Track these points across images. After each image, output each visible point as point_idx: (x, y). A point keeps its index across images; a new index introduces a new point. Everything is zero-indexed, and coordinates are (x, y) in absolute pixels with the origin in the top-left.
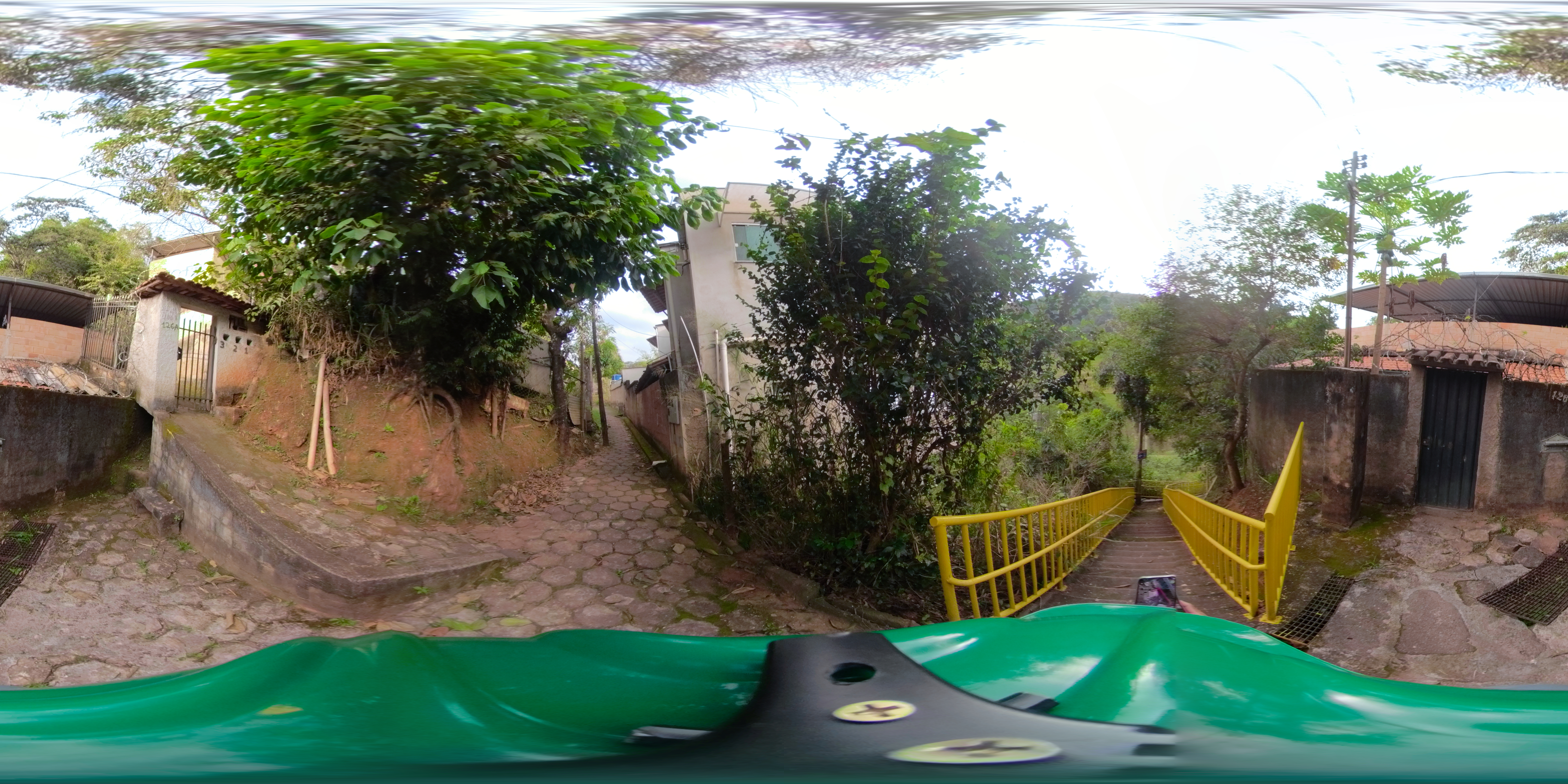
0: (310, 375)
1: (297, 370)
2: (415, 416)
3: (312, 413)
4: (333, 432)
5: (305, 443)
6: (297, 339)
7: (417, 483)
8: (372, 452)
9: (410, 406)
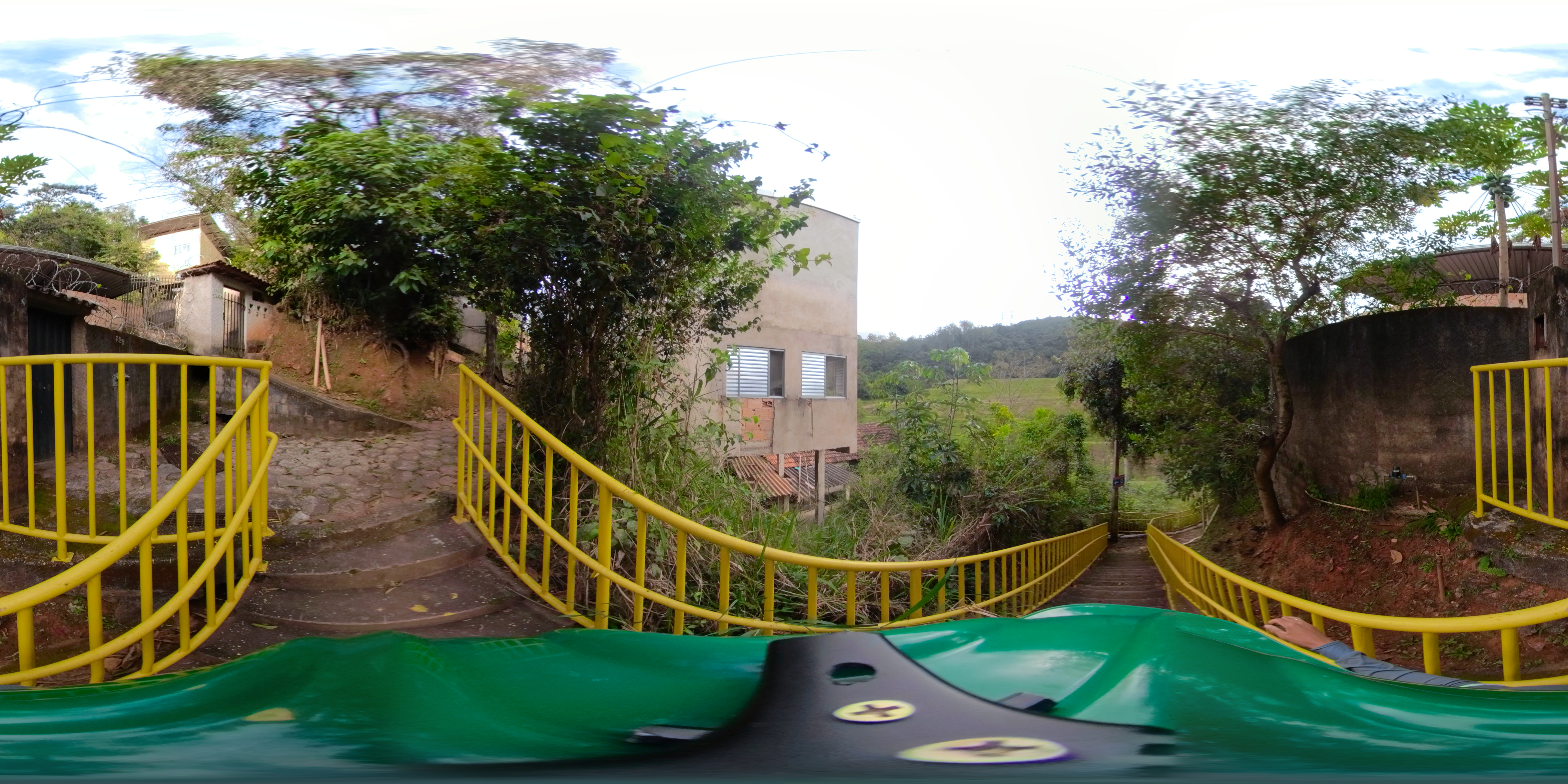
0: (311, 332)
1: (302, 329)
2: (379, 356)
3: (314, 355)
4: (329, 365)
5: (312, 372)
6: (301, 308)
7: (378, 393)
8: (352, 375)
9: (376, 350)
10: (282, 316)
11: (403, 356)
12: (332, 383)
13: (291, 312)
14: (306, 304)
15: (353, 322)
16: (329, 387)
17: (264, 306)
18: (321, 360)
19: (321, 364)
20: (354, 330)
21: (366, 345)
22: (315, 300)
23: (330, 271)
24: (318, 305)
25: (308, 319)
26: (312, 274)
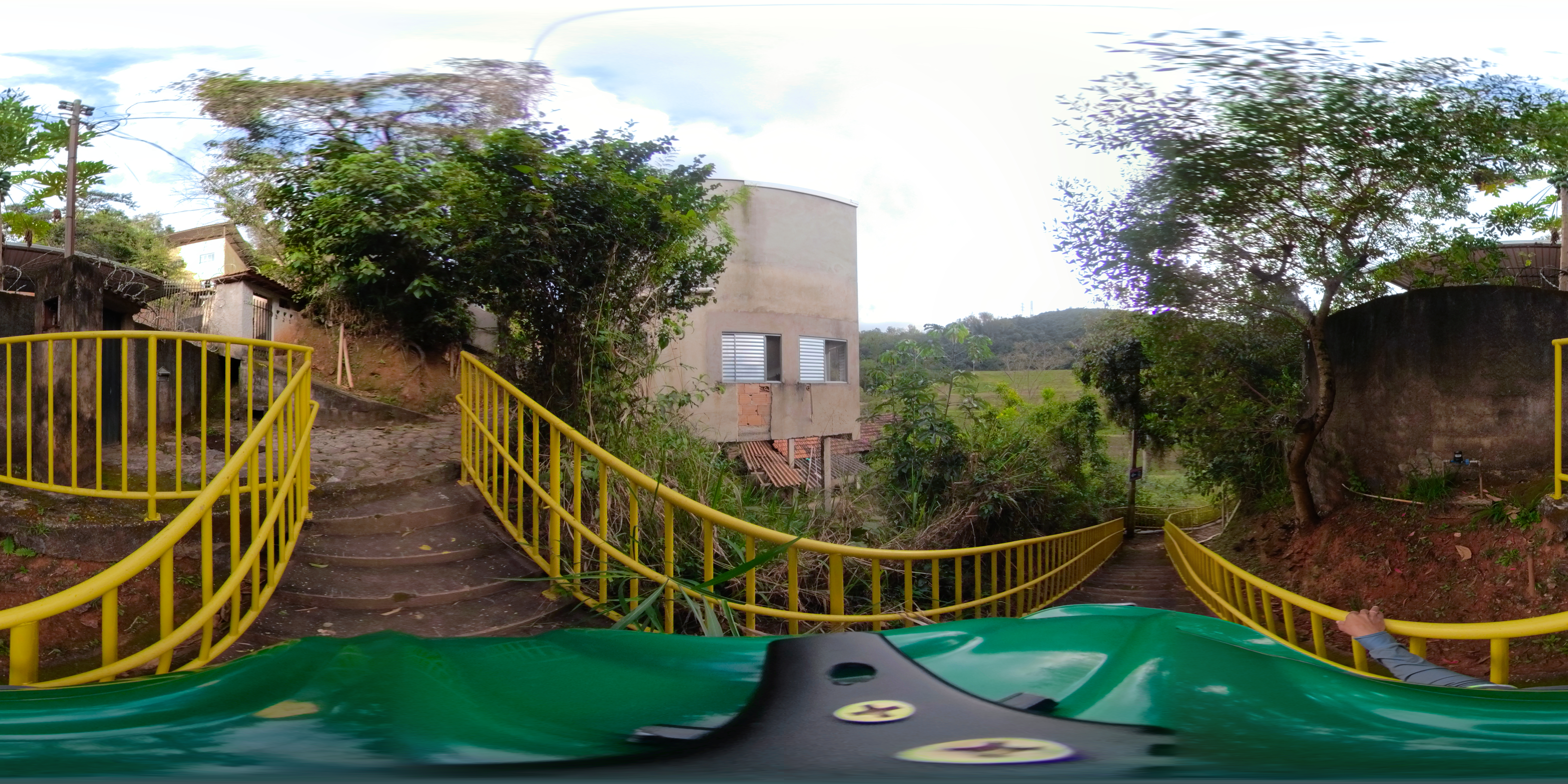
0: (334, 336)
1: (325, 334)
2: (397, 357)
3: (337, 357)
4: (351, 366)
5: (335, 373)
6: (325, 314)
7: (397, 391)
8: (373, 374)
9: (394, 351)
10: (306, 321)
11: (419, 356)
12: (354, 382)
13: (315, 318)
14: (329, 311)
15: (372, 326)
16: (351, 385)
17: (289, 312)
18: (343, 361)
19: (344, 365)
20: (374, 334)
21: (385, 347)
22: (337, 306)
23: (352, 280)
24: (340, 311)
25: (331, 325)
26: (334, 283)
